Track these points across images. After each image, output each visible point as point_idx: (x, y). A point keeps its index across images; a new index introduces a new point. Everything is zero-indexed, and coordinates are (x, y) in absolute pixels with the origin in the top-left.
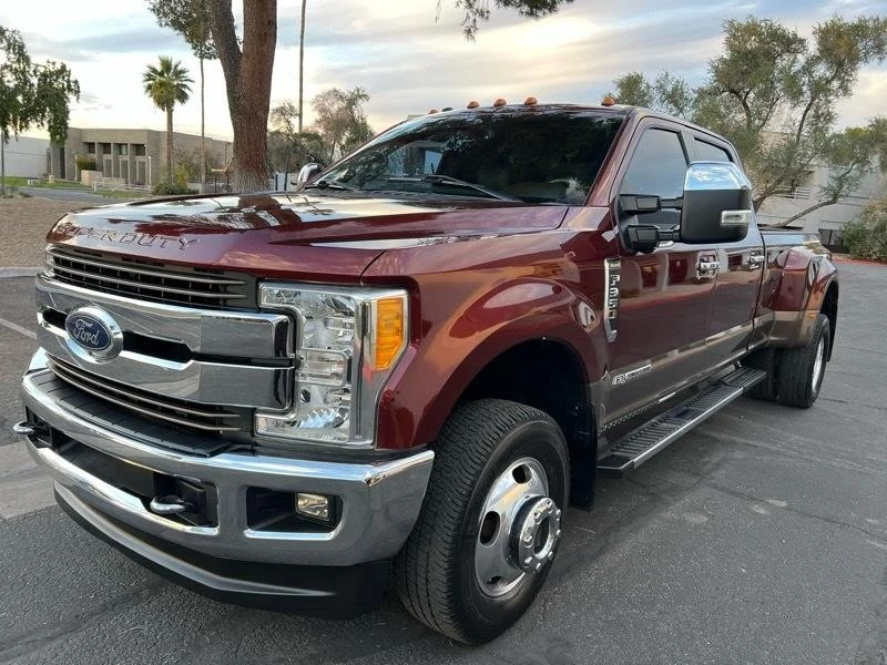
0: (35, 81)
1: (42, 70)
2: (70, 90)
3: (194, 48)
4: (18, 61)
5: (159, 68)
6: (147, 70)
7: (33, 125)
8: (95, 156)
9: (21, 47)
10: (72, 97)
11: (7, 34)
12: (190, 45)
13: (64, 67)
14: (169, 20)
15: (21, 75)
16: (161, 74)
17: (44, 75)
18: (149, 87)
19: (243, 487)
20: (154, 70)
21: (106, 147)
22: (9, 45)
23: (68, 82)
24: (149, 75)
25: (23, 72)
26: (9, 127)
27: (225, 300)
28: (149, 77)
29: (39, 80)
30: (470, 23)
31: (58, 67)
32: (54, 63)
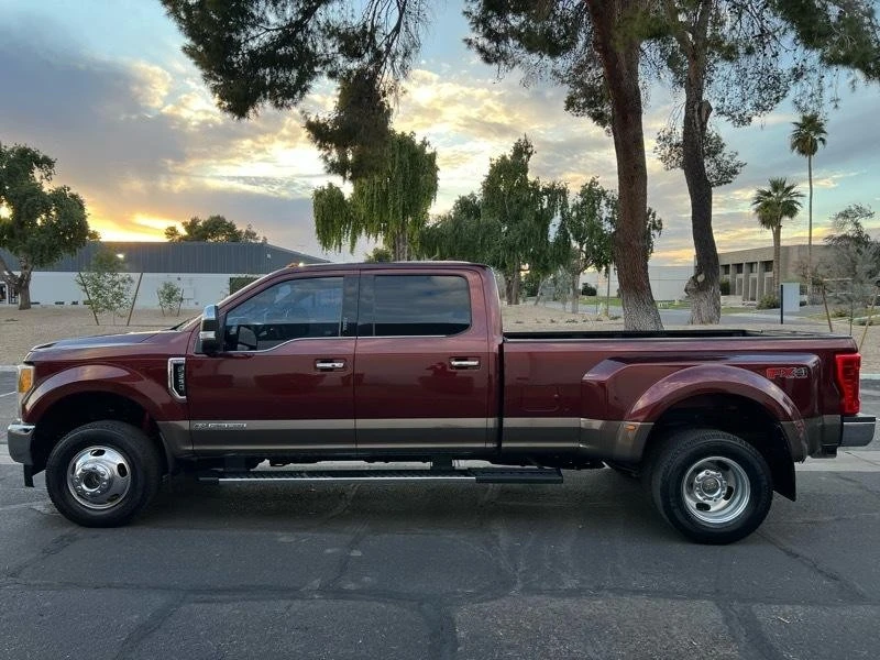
2: (655, 228)
8: (729, 277)
10: (656, 233)
16: (769, 194)
18: (758, 209)
21: (739, 268)
23: (654, 222)
24: (758, 197)
28: (759, 199)
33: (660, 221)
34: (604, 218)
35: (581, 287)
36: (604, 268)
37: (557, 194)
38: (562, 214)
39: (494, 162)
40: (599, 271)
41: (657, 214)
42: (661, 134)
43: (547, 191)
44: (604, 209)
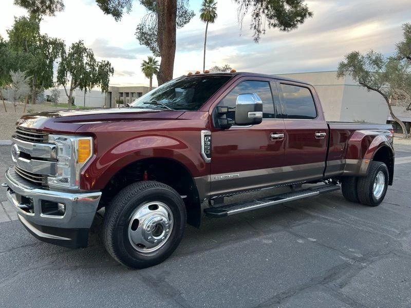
0: (97, 68)
1: (100, 64)
2: (110, 71)
3: (153, 53)
4: (91, 61)
5: (147, 61)
6: (143, 62)
7: (96, 86)
8: (122, 98)
9: (92, 55)
10: (111, 74)
11: (87, 50)
12: (152, 52)
13: (108, 62)
14: (144, 42)
15: (92, 66)
16: (148, 63)
17: (101, 66)
18: (143, 69)
19: (40, 200)
20: (145, 62)
21: (127, 94)
22: (88, 54)
23: (110, 68)
24: (143, 64)
25: (93, 65)
26: (87, 87)
27: (42, 140)
28: (144, 65)
29: (99, 68)
30: (256, 36)
31: (106, 62)
32: (104, 61)
33: (113, 68)
34: (85, 63)
35: (46, 98)
36: (84, 89)
37: (58, 46)
38: (62, 56)
39: (18, 20)
40: (82, 90)
41: (111, 65)
42: (139, 26)
43: (51, 43)
44: (85, 58)
